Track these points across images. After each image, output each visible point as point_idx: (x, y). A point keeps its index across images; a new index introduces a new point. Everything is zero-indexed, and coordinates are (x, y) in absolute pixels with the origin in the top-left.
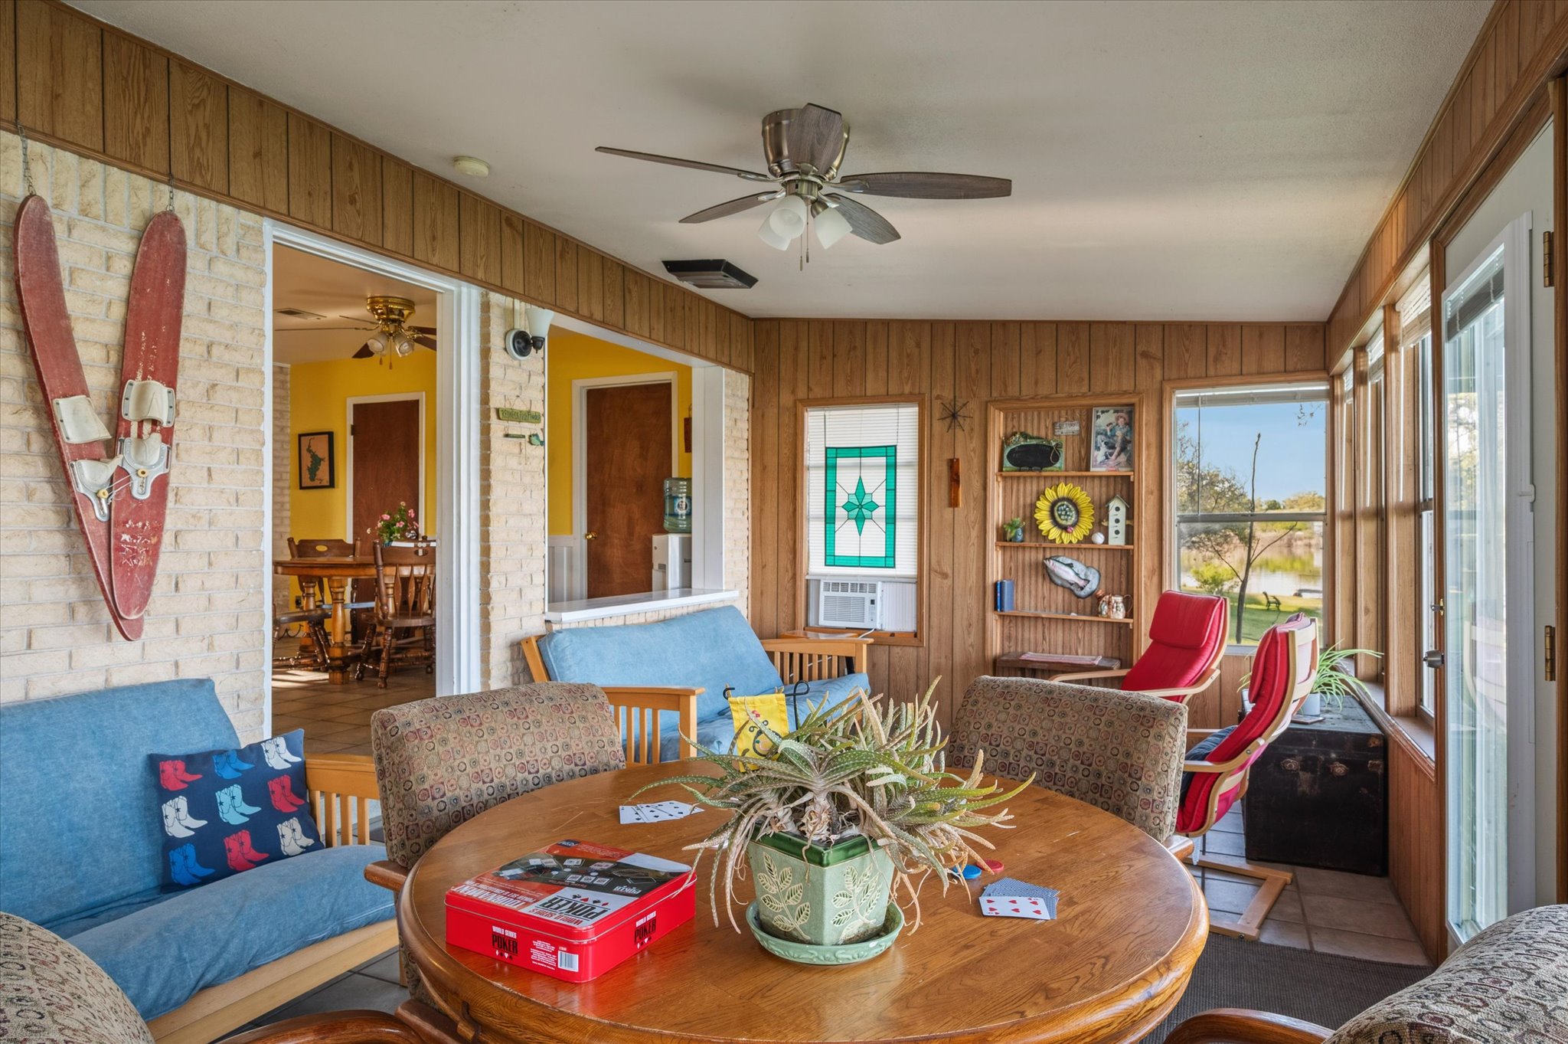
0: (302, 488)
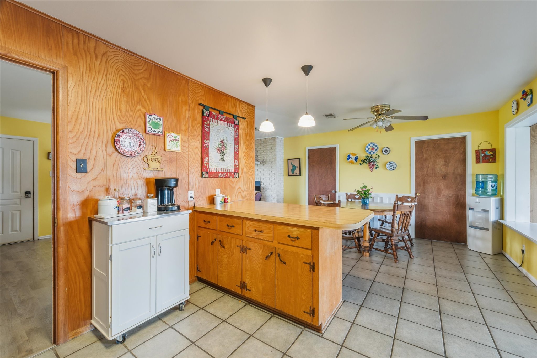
0: (288, 176)
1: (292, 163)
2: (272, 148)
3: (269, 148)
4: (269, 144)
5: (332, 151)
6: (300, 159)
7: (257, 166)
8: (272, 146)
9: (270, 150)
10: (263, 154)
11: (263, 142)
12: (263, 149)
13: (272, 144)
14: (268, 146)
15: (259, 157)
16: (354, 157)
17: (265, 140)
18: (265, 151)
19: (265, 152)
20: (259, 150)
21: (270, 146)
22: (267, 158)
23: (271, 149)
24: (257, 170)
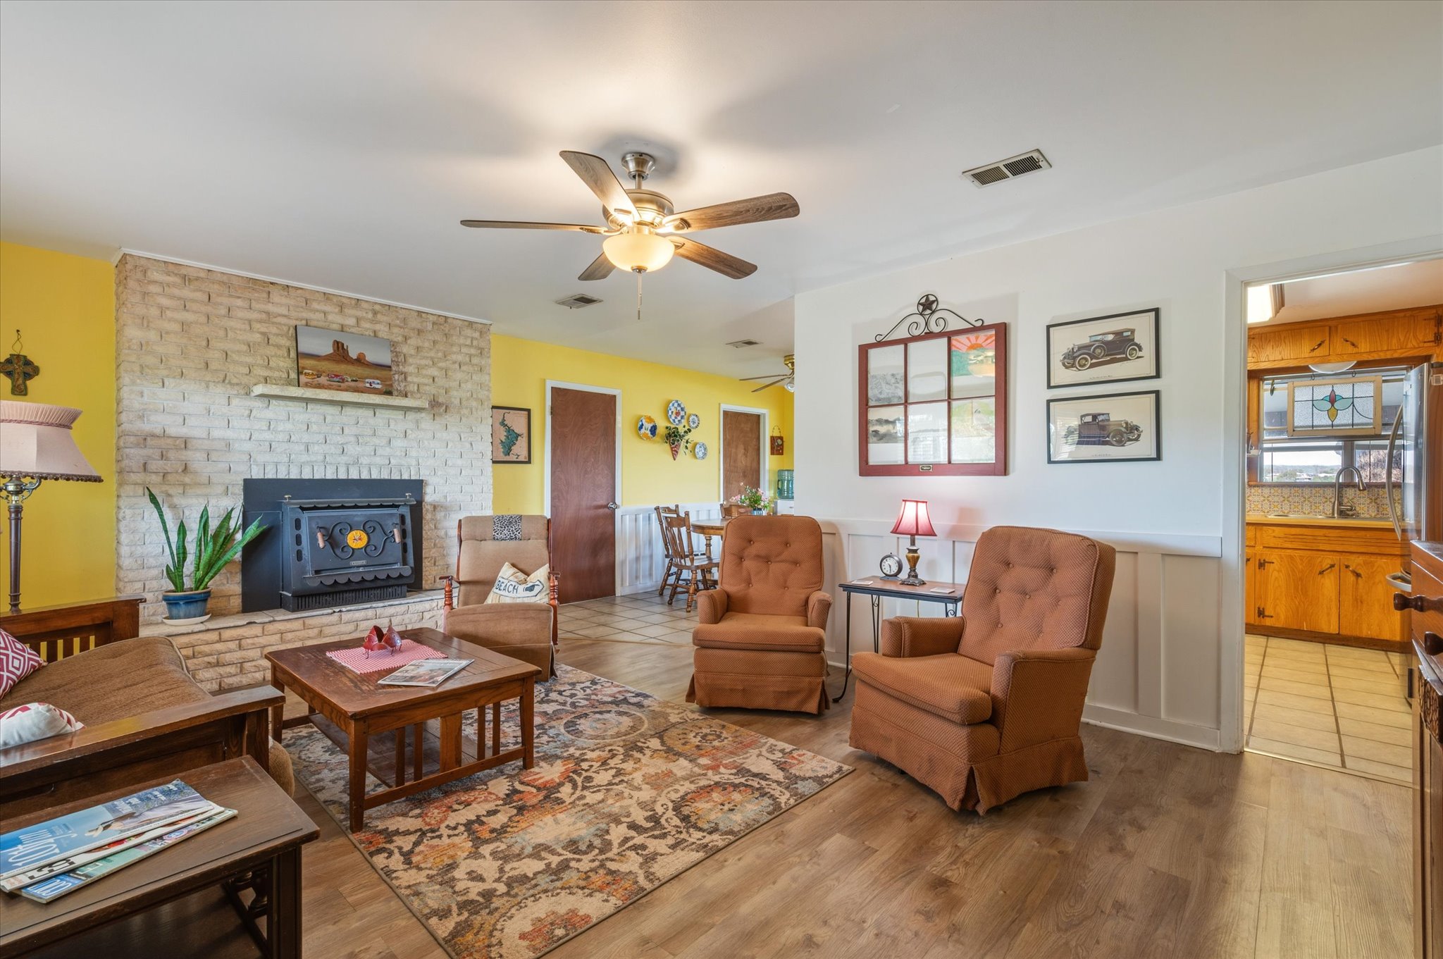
0: (494, 461)
1: (504, 420)
2: (475, 361)
3: (460, 358)
4: (462, 341)
5: (606, 404)
6: (529, 411)
7: (401, 417)
8: (473, 351)
9: (465, 364)
10: (433, 372)
11: (430, 327)
12: (432, 354)
13: (471, 346)
14: (455, 349)
15: (414, 383)
16: (649, 426)
17: (442, 320)
18: (442, 364)
19: (441, 369)
20: (413, 352)
21: (464, 350)
22: (454, 393)
23: (468, 359)
24: (402, 435)
